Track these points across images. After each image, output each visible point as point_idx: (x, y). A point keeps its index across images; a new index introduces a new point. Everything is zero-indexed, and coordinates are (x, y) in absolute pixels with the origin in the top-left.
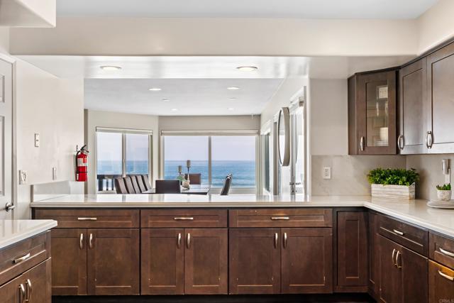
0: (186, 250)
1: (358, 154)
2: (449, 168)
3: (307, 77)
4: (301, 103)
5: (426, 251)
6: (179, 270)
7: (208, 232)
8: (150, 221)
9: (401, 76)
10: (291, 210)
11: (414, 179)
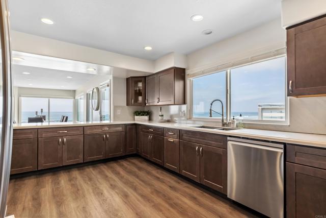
0: (63, 146)
1: (131, 105)
2: (161, 109)
3: (112, 76)
4: (108, 86)
5: (163, 134)
6: (59, 155)
7: (74, 137)
8: (44, 134)
9: (147, 79)
10: (109, 126)
11: (149, 114)
